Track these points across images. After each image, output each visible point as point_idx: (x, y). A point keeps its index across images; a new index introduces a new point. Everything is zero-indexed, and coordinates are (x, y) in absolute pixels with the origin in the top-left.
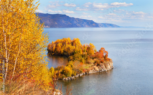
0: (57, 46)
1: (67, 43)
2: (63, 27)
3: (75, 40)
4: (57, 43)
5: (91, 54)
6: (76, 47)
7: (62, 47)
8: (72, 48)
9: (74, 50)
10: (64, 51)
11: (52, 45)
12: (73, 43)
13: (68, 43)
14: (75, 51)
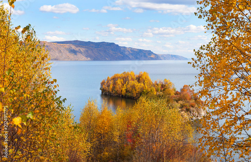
0: (115, 84)
1: (130, 79)
2: (111, 60)
3: (142, 75)
4: (115, 79)
5: (170, 94)
6: (144, 84)
7: (123, 85)
8: (139, 86)
9: (142, 89)
10: (127, 91)
11: (108, 83)
12: (139, 79)
13: (132, 79)
14: (144, 91)
